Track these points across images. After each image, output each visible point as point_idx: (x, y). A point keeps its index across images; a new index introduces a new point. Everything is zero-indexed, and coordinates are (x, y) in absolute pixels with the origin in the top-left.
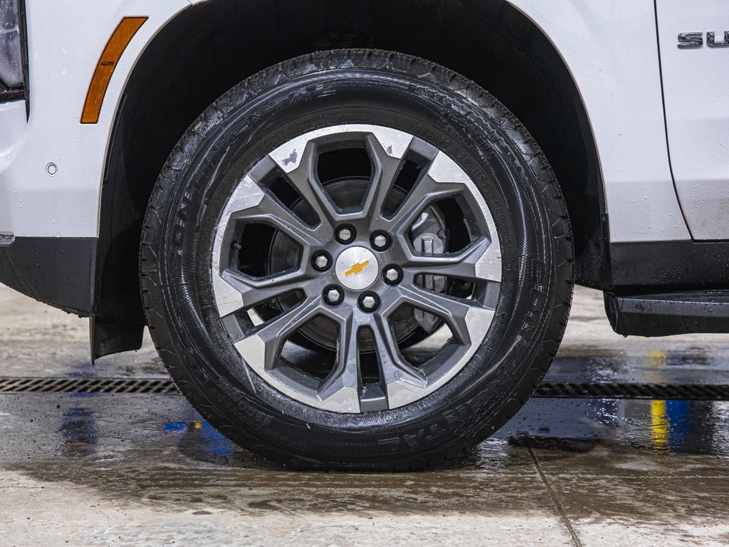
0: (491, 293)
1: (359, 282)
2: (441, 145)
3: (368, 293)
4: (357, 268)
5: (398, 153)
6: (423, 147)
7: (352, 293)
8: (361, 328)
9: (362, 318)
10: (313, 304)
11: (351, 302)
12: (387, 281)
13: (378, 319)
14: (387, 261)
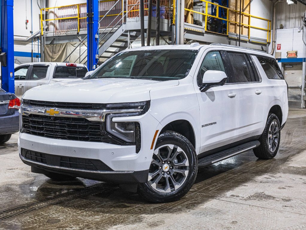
0: (188, 168)
1: (167, 170)
2: (178, 146)
3: (168, 171)
4: (166, 168)
5: (172, 148)
6: (176, 147)
7: (165, 172)
8: (168, 178)
9: (169, 176)
10: (161, 176)
11: (166, 174)
12: (171, 169)
13: (171, 176)
14: (170, 165)
